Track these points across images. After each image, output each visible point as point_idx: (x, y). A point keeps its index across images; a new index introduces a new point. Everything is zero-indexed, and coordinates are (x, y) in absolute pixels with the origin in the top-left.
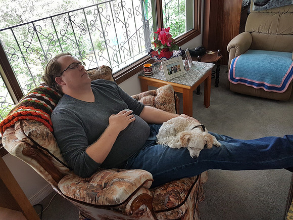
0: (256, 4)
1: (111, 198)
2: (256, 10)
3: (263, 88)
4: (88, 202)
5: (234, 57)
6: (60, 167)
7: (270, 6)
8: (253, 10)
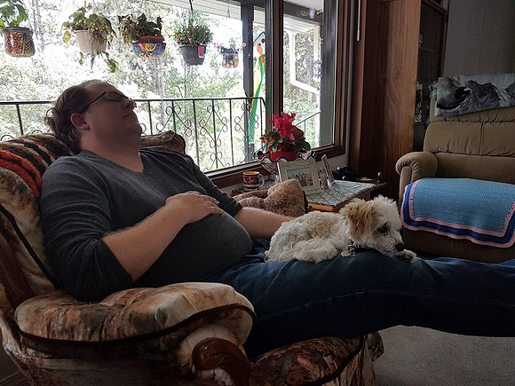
0: (438, 106)
1: (145, 311)
2: (440, 115)
3: (468, 238)
4: (80, 338)
5: (409, 181)
6: (34, 277)
7: (464, 110)
8: (436, 114)
